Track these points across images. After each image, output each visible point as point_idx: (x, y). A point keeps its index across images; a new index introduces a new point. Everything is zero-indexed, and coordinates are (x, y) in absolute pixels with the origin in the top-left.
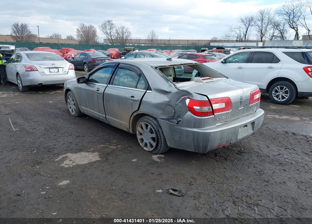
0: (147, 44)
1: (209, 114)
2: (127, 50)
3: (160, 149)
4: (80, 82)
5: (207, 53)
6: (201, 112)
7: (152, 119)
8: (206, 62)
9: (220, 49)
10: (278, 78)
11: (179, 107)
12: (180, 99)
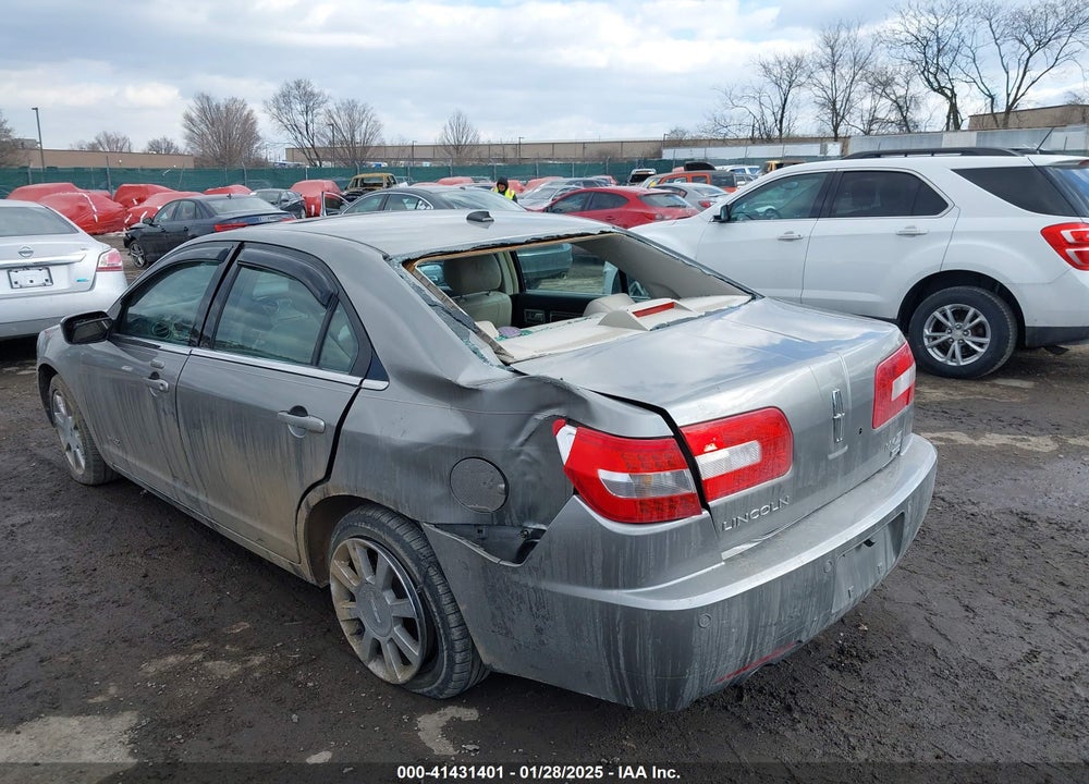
0: (437, 159)
1: (679, 509)
2: (365, 185)
3: (448, 679)
4: (77, 336)
5: (654, 184)
6: (642, 502)
7: (393, 524)
8: (650, 218)
9: (697, 168)
10: (941, 273)
11: (530, 464)
12: (531, 426)
